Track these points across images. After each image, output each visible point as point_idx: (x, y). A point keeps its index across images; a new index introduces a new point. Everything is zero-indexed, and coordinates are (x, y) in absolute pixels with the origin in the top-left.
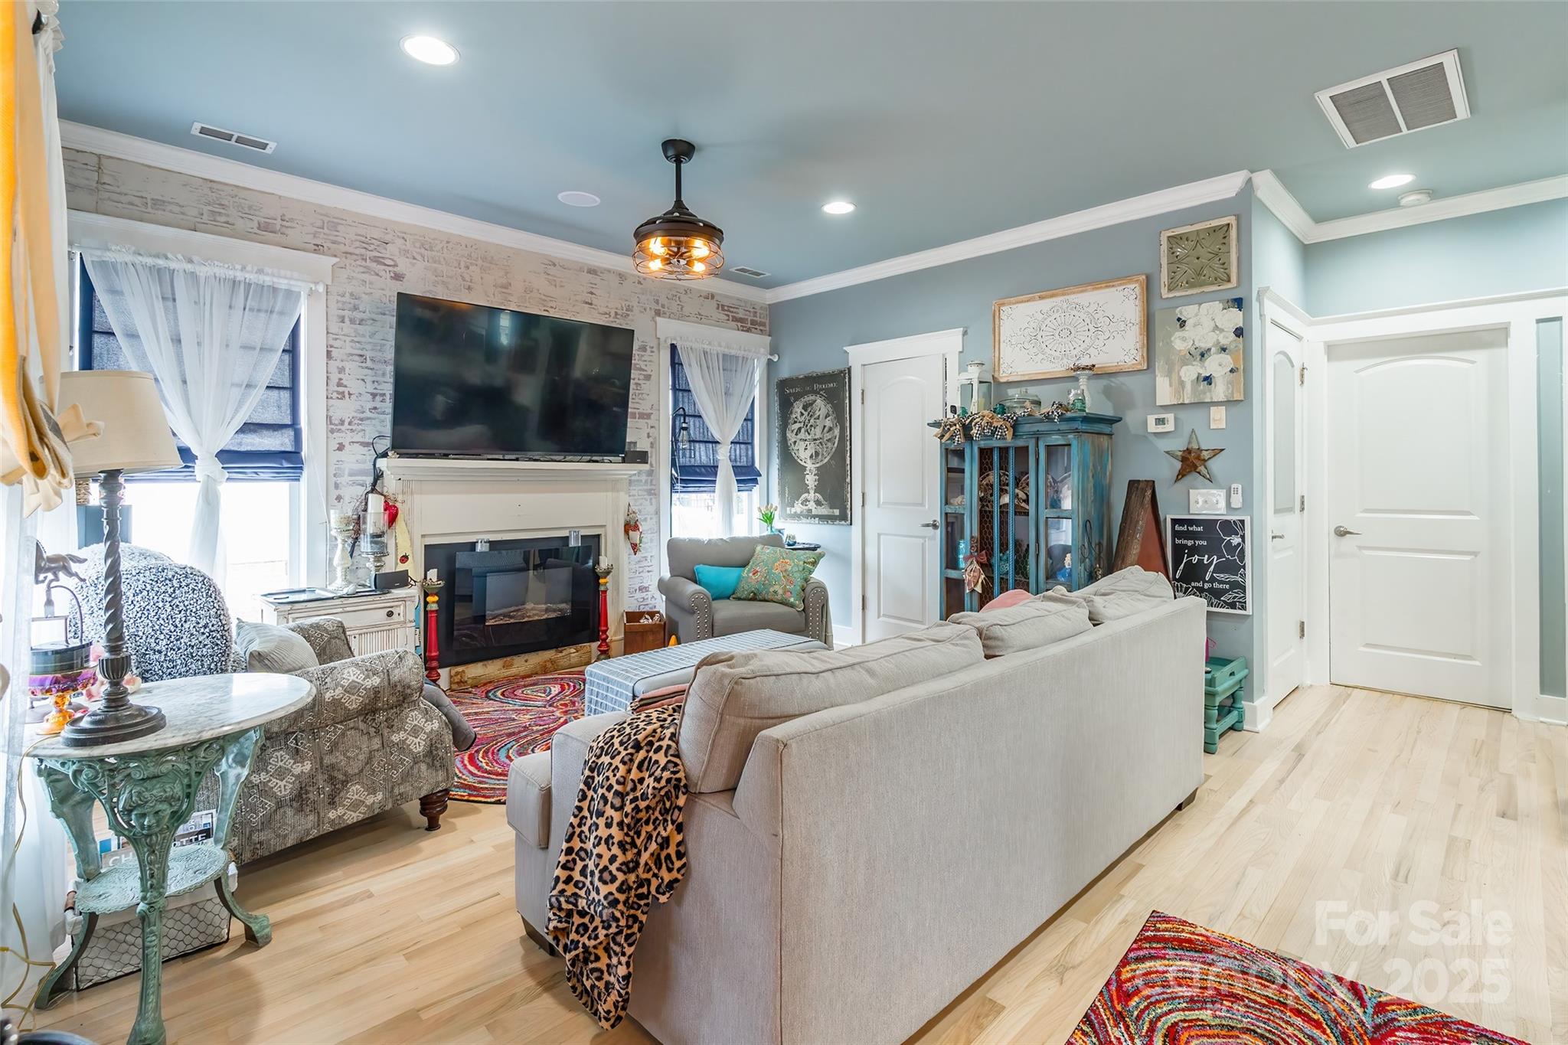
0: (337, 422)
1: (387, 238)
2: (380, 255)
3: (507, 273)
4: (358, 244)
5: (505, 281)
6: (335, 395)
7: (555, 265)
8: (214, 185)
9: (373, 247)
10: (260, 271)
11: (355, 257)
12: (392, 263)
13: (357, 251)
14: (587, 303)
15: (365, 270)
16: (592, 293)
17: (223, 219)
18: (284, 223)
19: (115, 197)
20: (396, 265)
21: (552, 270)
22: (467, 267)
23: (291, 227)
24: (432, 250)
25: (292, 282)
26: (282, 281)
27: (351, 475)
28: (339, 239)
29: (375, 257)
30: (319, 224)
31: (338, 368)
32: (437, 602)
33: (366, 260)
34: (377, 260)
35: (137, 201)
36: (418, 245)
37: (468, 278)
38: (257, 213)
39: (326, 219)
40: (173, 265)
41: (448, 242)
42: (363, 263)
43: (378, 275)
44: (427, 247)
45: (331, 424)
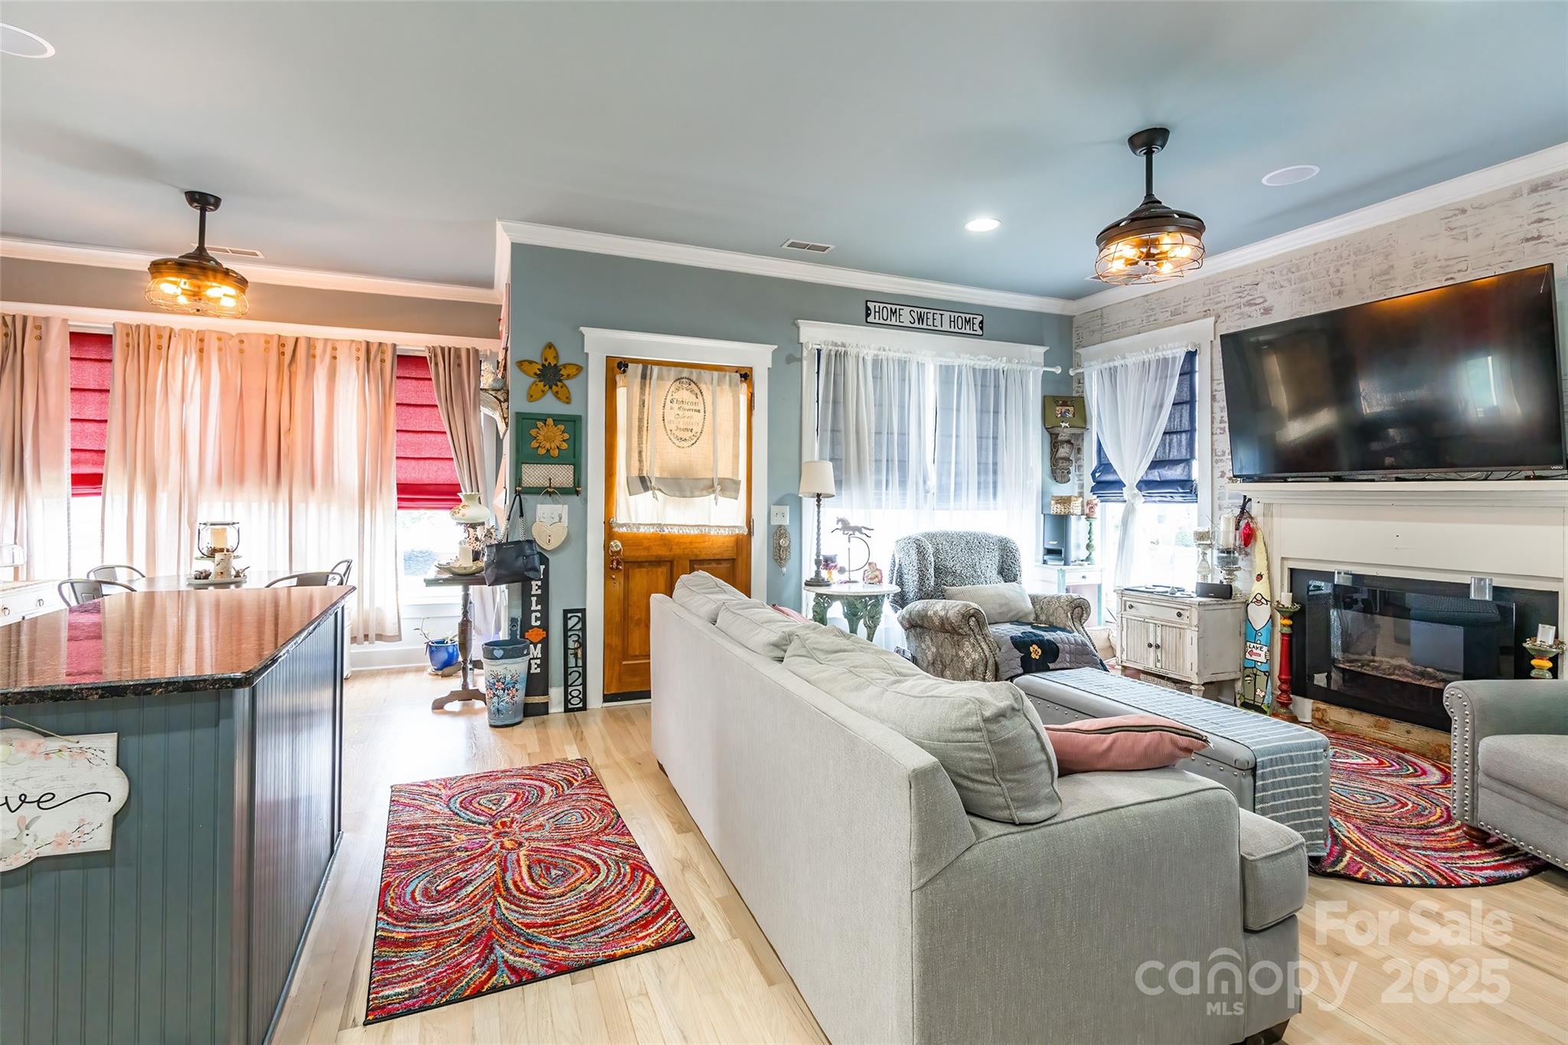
0: (1220, 454)
1: (1258, 279)
2: (1251, 297)
3: (1387, 257)
4: (1234, 296)
5: (1385, 267)
6: (1219, 431)
7: (1464, 211)
8: (1149, 297)
9: (1246, 293)
10: (1157, 350)
11: (1231, 309)
12: (1261, 300)
13: (1234, 303)
14: (1528, 240)
15: (1240, 317)
16: (1540, 221)
17: (1152, 318)
18: (1186, 304)
19: (1107, 330)
20: (1265, 301)
21: (1461, 220)
22: (1338, 271)
23: (1189, 305)
24: (1298, 270)
25: (1174, 351)
26: (1169, 352)
27: (1229, 499)
28: (1222, 298)
29: (1248, 301)
30: (1207, 292)
31: (1220, 407)
32: (1290, 626)
33: (1240, 308)
34: (1250, 304)
35: (1115, 327)
36: (1284, 272)
37: (1337, 282)
38: (1170, 305)
39: (1211, 286)
40: (1117, 363)
41: (1315, 254)
42: (1239, 311)
43: (1250, 316)
44: (1293, 270)
45: (1216, 455)
